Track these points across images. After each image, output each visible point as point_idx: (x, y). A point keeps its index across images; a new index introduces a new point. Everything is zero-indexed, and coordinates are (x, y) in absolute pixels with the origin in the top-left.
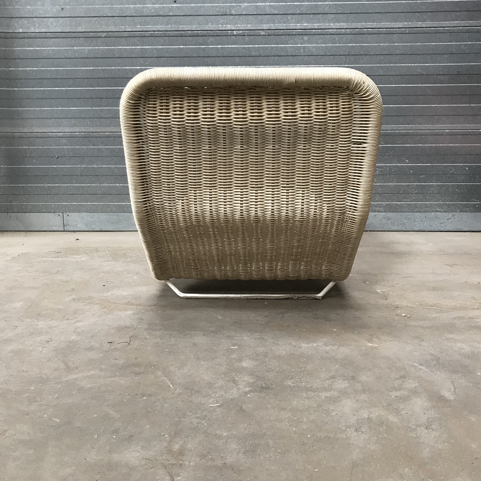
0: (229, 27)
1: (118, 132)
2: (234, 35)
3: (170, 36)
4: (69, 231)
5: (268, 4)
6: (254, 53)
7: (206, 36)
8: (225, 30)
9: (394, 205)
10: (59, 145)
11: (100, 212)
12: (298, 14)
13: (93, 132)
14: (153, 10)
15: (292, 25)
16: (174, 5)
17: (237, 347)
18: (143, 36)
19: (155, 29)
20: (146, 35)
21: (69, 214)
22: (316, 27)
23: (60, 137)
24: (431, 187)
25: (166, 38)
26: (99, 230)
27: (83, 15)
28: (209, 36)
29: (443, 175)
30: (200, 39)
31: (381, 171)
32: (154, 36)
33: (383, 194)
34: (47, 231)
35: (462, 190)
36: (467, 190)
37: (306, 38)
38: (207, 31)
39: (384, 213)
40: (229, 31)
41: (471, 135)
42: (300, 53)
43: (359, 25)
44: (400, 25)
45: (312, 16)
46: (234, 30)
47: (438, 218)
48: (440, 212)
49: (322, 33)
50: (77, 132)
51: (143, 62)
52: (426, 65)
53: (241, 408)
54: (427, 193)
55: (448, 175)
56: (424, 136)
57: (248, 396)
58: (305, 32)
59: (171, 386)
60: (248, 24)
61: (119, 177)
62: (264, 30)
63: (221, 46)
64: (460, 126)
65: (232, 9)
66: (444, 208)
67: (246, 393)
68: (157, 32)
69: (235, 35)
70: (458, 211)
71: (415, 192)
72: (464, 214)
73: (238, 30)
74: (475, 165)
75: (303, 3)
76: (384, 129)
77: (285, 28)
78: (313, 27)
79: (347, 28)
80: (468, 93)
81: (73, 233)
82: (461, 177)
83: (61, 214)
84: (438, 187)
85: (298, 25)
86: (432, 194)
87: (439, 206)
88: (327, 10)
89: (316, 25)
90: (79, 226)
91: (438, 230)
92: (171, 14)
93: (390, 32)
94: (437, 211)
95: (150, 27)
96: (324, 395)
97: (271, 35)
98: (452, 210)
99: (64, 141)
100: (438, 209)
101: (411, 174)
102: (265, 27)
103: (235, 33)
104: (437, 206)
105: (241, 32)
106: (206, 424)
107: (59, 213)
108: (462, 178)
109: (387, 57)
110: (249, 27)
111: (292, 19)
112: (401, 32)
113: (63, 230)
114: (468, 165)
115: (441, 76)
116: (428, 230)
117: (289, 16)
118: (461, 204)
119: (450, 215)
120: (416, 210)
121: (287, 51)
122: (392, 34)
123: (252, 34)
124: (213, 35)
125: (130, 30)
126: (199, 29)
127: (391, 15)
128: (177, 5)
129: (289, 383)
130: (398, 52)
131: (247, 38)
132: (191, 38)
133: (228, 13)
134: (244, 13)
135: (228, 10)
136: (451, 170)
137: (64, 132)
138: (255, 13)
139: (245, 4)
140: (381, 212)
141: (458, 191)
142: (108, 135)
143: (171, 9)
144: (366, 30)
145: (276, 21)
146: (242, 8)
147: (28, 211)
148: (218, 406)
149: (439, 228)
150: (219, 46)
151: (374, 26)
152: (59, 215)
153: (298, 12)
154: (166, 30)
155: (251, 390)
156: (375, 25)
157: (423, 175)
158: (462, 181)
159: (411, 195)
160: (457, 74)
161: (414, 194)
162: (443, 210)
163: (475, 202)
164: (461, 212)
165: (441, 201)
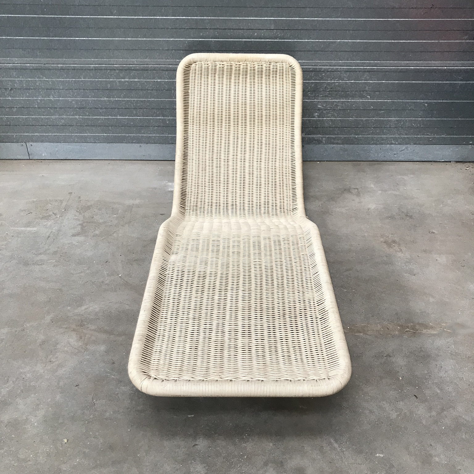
4: (35, 160)
9: (352, 138)
10: (11, 76)
11: (63, 142)
21: (32, 144)
23: (9, 69)
24: (389, 122)
29: (402, 111)
31: (342, 106)
33: (342, 128)
34: (13, 159)
35: (418, 125)
36: (423, 124)
39: (341, 146)
47: (392, 150)
48: (395, 144)
54: (384, 127)
55: (406, 111)
56: (388, 73)
61: (77, 109)
66: (399, 141)
70: (412, 143)
71: (373, 126)
72: (418, 146)
74: (434, 102)
76: (349, 65)
80: (439, 29)
81: (39, 163)
82: (420, 112)
83: (24, 144)
84: (396, 122)
86: (389, 129)
90: (43, 155)
91: (391, 160)
94: (392, 144)
98: (406, 143)
99: (15, 73)
100: (393, 142)
101: (371, 110)
104: (393, 139)
107: (22, 144)
108: (420, 114)
113: (28, 158)
115: (414, 10)
116: (381, 160)
118: (415, 138)
119: (404, 147)
120: (372, 142)
136: (410, 106)
140: (339, 144)
141: (415, 126)
142: (61, 67)
149: (392, 158)
157: (383, 110)
158: (419, 117)
159: (369, 129)
160: (431, 8)
161: (372, 128)
162: (398, 143)
163: (429, 135)
164: (415, 144)
165: (397, 134)
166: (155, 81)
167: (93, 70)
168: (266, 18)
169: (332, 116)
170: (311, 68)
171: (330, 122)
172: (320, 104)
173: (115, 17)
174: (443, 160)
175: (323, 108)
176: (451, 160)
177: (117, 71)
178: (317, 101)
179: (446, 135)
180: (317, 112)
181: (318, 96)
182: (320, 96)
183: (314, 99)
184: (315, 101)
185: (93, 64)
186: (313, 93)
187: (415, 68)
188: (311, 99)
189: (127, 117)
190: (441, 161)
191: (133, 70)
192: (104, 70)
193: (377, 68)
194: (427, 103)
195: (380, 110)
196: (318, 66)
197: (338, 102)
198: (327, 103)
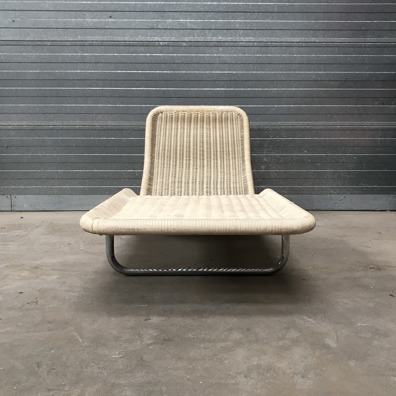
0: (156, 39)
1: (60, 126)
2: (160, 45)
3: (106, 46)
4: (16, 211)
5: (189, 20)
6: (177, 61)
7: (137, 46)
8: (153, 41)
9: (296, 188)
10: (9, 136)
11: (44, 195)
12: (214, 29)
13: (38, 126)
14: (92, 24)
15: (209, 39)
16: (110, 20)
17: (147, 305)
18: (83, 45)
19: (93, 40)
20: (86, 44)
21: (16, 196)
22: (229, 41)
23: (9, 130)
24: (326, 173)
25: (103, 47)
26: (43, 210)
27: (32, 27)
28: (139, 46)
29: (336, 164)
30: (132, 49)
31: (284, 160)
32: (92, 45)
33: (286, 179)
35: (352, 176)
36: (355, 176)
37: (220, 49)
38: (138, 41)
40: (157, 42)
41: (358, 130)
42: (216, 62)
43: (264, 39)
44: (298, 40)
45: (225, 31)
46: (161, 42)
47: (332, 199)
48: (334, 194)
49: (234, 45)
50: (25, 125)
51: (82, 67)
52: (320, 72)
53: (142, 358)
54: (323, 178)
55: (339, 164)
56: (319, 131)
57: (150, 347)
58: (219, 44)
59: (80, 340)
60: (172, 37)
61: (60, 164)
62: (186, 42)
63: (149, 55)
64: (347, 123)
65: (158, 24)
66: (337, 191)
67: (149, 345)
68: (95, 42)
69: (162, 46)
70: (349, 194)
71: (313, 177)
72: (354, 195)
73: (164, 42)
74: (361, 155)
75: (218, 21)
76: (287, 125)
77: (204, 40)
78: (227, 40)
79: (255, 41)
80: (354, 96)
81: (19, 213)
82: (351, 165)
83: (9, 196)
84: (332, 174)
85: (214, 38)
86: (327, 180)
87: (334, 189)
88: (237, 26)
89: (229, 39)
90: (25, 206)
91: (333, 210)
92: (107, 27)
93: (290, 46)
94: (332, 194)
95: (89, 38)
96: (219, 345)
97: (191, 46)
98: (343, 193)
99: (13, 133)
100: (332, 192)
101: (309, 163)
102: (186, 39)
103: (161, 44)
104: (332, 189)
105: (166, 43)
106: (106, 373)
107: (8, 196)
108: (351, 166)
109: (288, 65)
110: (173, 39)
111: (209, 33)
112: (299, 45)
113: (11, 210)
115: (333, 82)
116: (324, 209)
117: (206, 31)
118: (351, 188)
119: (342, 197)
120: (314, 192)
121: (205, 59)
122: (291, 47)
123: (176, 45)
124: (142, 45)
125: (72, 40)
126: (131, 40)
127: (290, 32)
128: (112, 20)
129: (190, 335)
130: (296, 62)
131: (171, 48)
132: (123, 48)
133: (155, 27)
134: (169, 28)
135: (155, 25)
136: (342, 159)
137: (13, 126)
138: (178, 28)
139: (170, 20)
141: (349, 177)
143: (106, 23)
144: (270, 43)
145: (195, 35)
146: (167, 23)
148: (121, 357)
149: (334, 208)
150: (148, 55)
151: (276, 41)
152: (8, 197)
153: (214, 28)
154: (103, 40)
155: (154, 343)
156: (277, 39)
157: (319, 163)
158: (351, 169)
159: (310, 180)
160: (345, 80)
161: (312, 179)
162: (337, 193)
163: (362, 185)
164: (351, 194)
165: (334, 185)
166: (128, 139)
167: (77, 130)
168: (218, 89)
169: (276, 168)
170: (256, 128)
171: (275, 173)
172: (265, 158)
173: (100, 88)
174: (379, 209)
175: (268, 161)
176: (387, 209)
177: (98, 131)
178: (263, 155)
179: (377, 186)
180: (263, 165)
181: (263, 151)
182: (265, 151)
183: (260, 154)
184: (261, 156)
185: (78, 126)
186: (259, 148)
187: (341, 128)
188: (257, 154)
189: (102, 171)
190: (377, 210)
191: (111, 130)
194: (355, 156)
195: (317, 163)
196: (261, 126)
197: (281, 156)
198: (271, 157)
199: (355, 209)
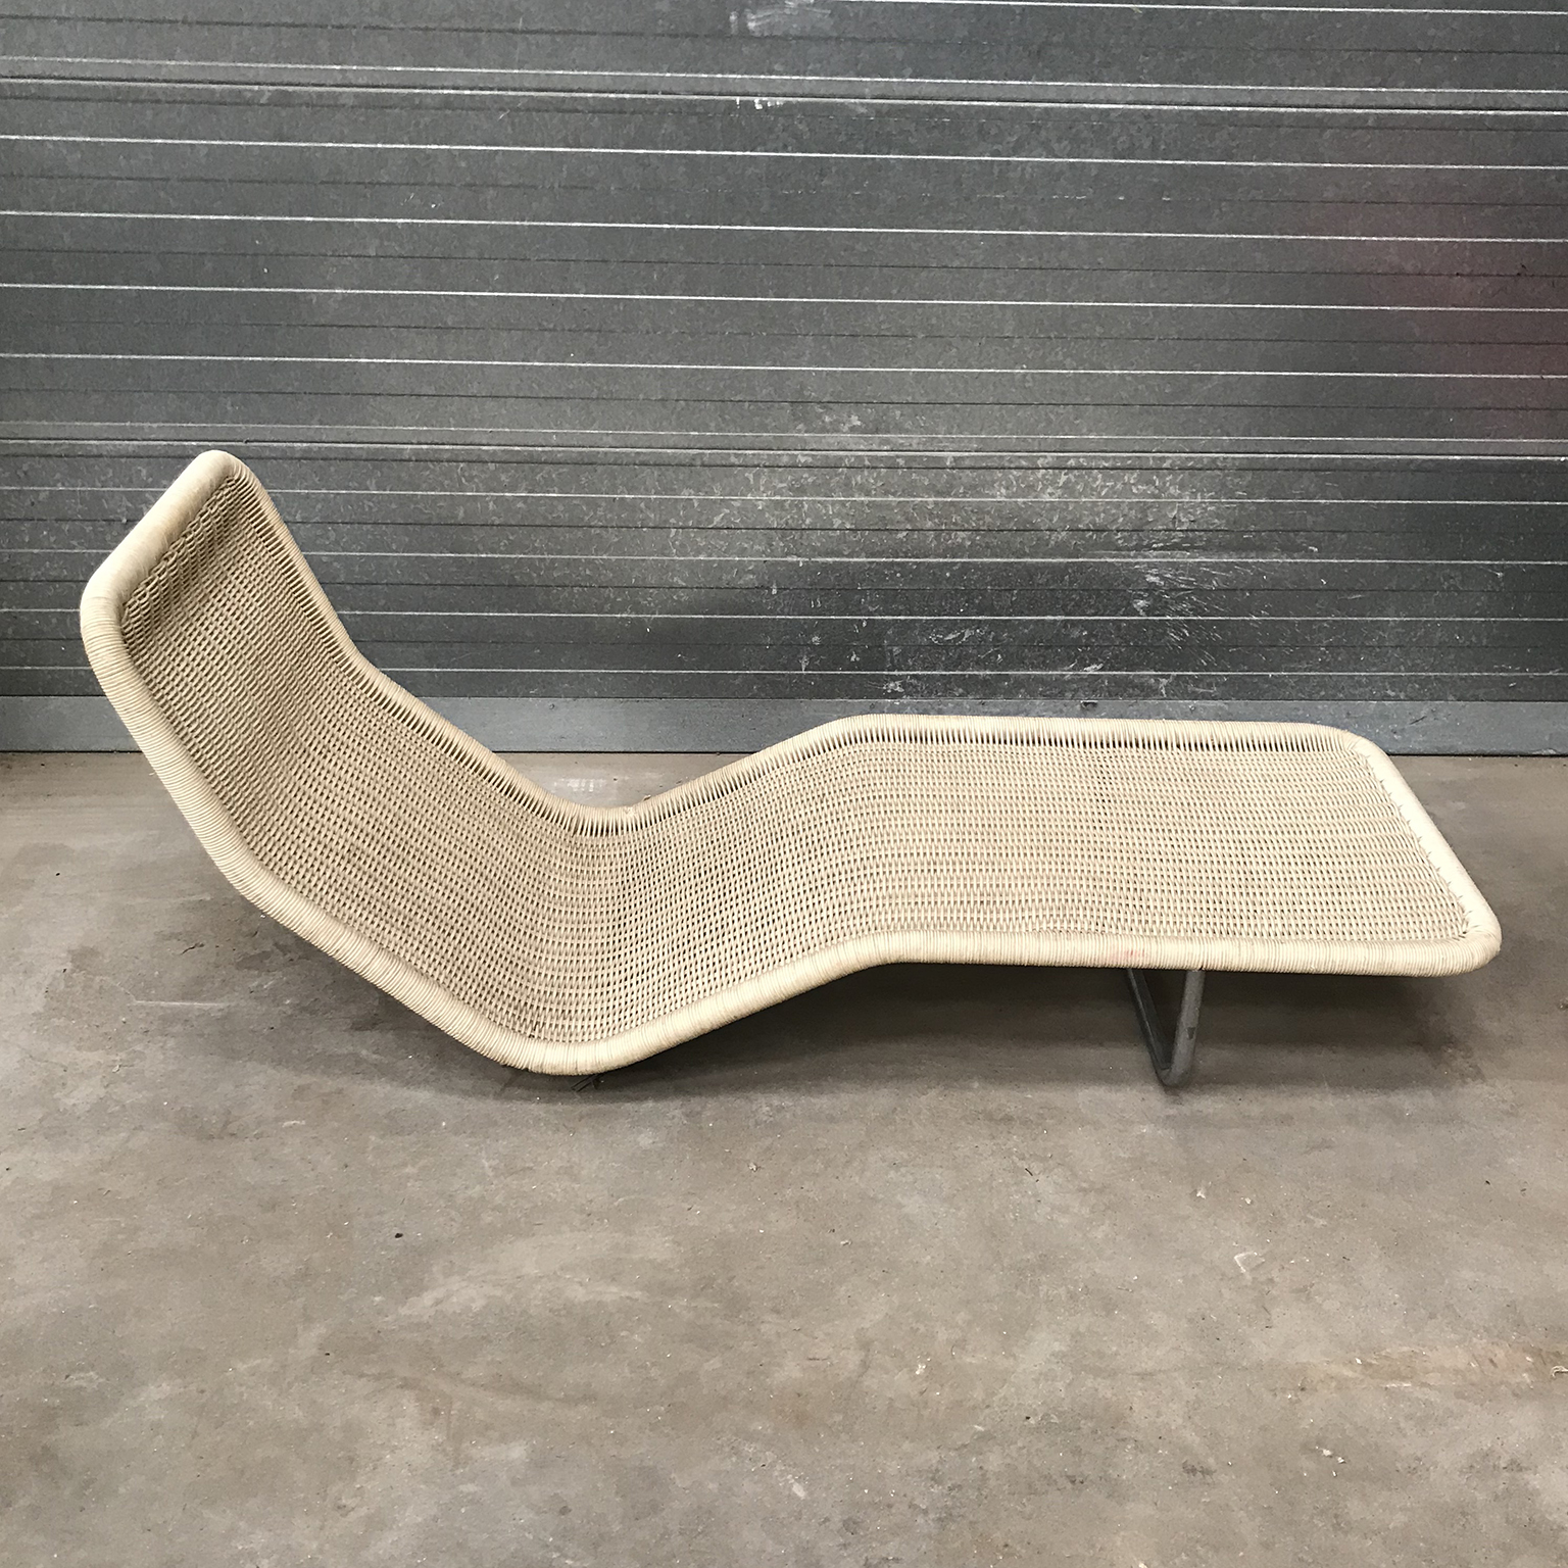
0: (735, 81)
2: (753, 111)
3: (519, 109)
7: (652, 113)
8: (721, 94)
9: (1256, 680)
10: (131, 481)
18: (415, 106)
19: (460, 81)
20: (428, 101)
23: (128, 457)
24: (1379, 628)
25: (501, 115)
28: (661, 113)
29: (1421, 594)
30: (631, 125)
31: (1226, 580)
33: (1224, 649)
34: (112, 752)
35: (1473, 638)
36: (1487, 636)
39: (1219, 703)
41: (1529, 472)
46: (756, 95)
47: (1387, 717)
48: (1397, 699)
51: (418, 201)
54: (1363, 646)
55: (1435, 594)
60: (806, 73)
61: (348, 588)
62: (865, 97)
63: (704, 152)
65: (748, 16)
66: (1410, 690)
68: (467, 92)
69: (759, 114)
70: (1452, 698)
71: (1325, 642)
72: (1470, 704)
73: (769, 95)
74: (1525, 565)
76: (1253, 450)
82: (1478, 599)
84: (1400, 630)
86: (1378, 650)
87: (1394, 682)
94: (1388, 698)
95: (441, 73)
97: (889, 118)
98: (1432, 694)
100: (1389, 692)
101: (1320, 590)
102: (869, 85)
103: (758, 107)
104: (1390, 683)
105: (780, 101)
108: (1479, 604)
109: (1292, 208)
110: (810, 83)
114: (1503, 565)
115: (1465, 280)
118: (1461, 678)
119: (1424, 709)
120: (1323, 693)
123: (820, 113)
130: (1329, 193)
131: (800, 124)
134: (792, 32)
136: (1448, 578)
140: (1213, 699)
141: (1461, 641)
142: (304, 450)
146: (787, 12)
147: (40, 691)
149: (1387, 745)
150: (698, 152)
157: (1359, 591)
158: (1476, 612)
159: (1312, 651)
160: (1519, 274)
161: (1323, 649)
162: (1406, 696)
163: (1507, 671)
164: (1458, 700)
165: (1403, 668)
166: (615, 499)
167: (410, 460)
168: (989, 303)
169: (1192, 609)
171: (1184, 628)
172: (1154, 571)
173: (496, 294)
174: (1552, 752)
175: (1162, 583)
177: (492, 466)
178: (1144, 563)
179: (1560, 672)
180: (1143, 598)
181: (1149, 546)
182: (1154, 546)
183: (1135, 557)
184: (1137, 563)
185: (412, 444)
186: (1131, 536)
187: (1466, 461)
188: (1124, 557)
189: (514, 614)
190: (1544, 752)
191: (545, 463)
192: (448, 461)
193: (1342, 459)
194: (1502, 568)
195: (1352, 591)
196: (1150, 452)
197: (1214, 566)
198: (1177, 570)
199: (1463, 749)
